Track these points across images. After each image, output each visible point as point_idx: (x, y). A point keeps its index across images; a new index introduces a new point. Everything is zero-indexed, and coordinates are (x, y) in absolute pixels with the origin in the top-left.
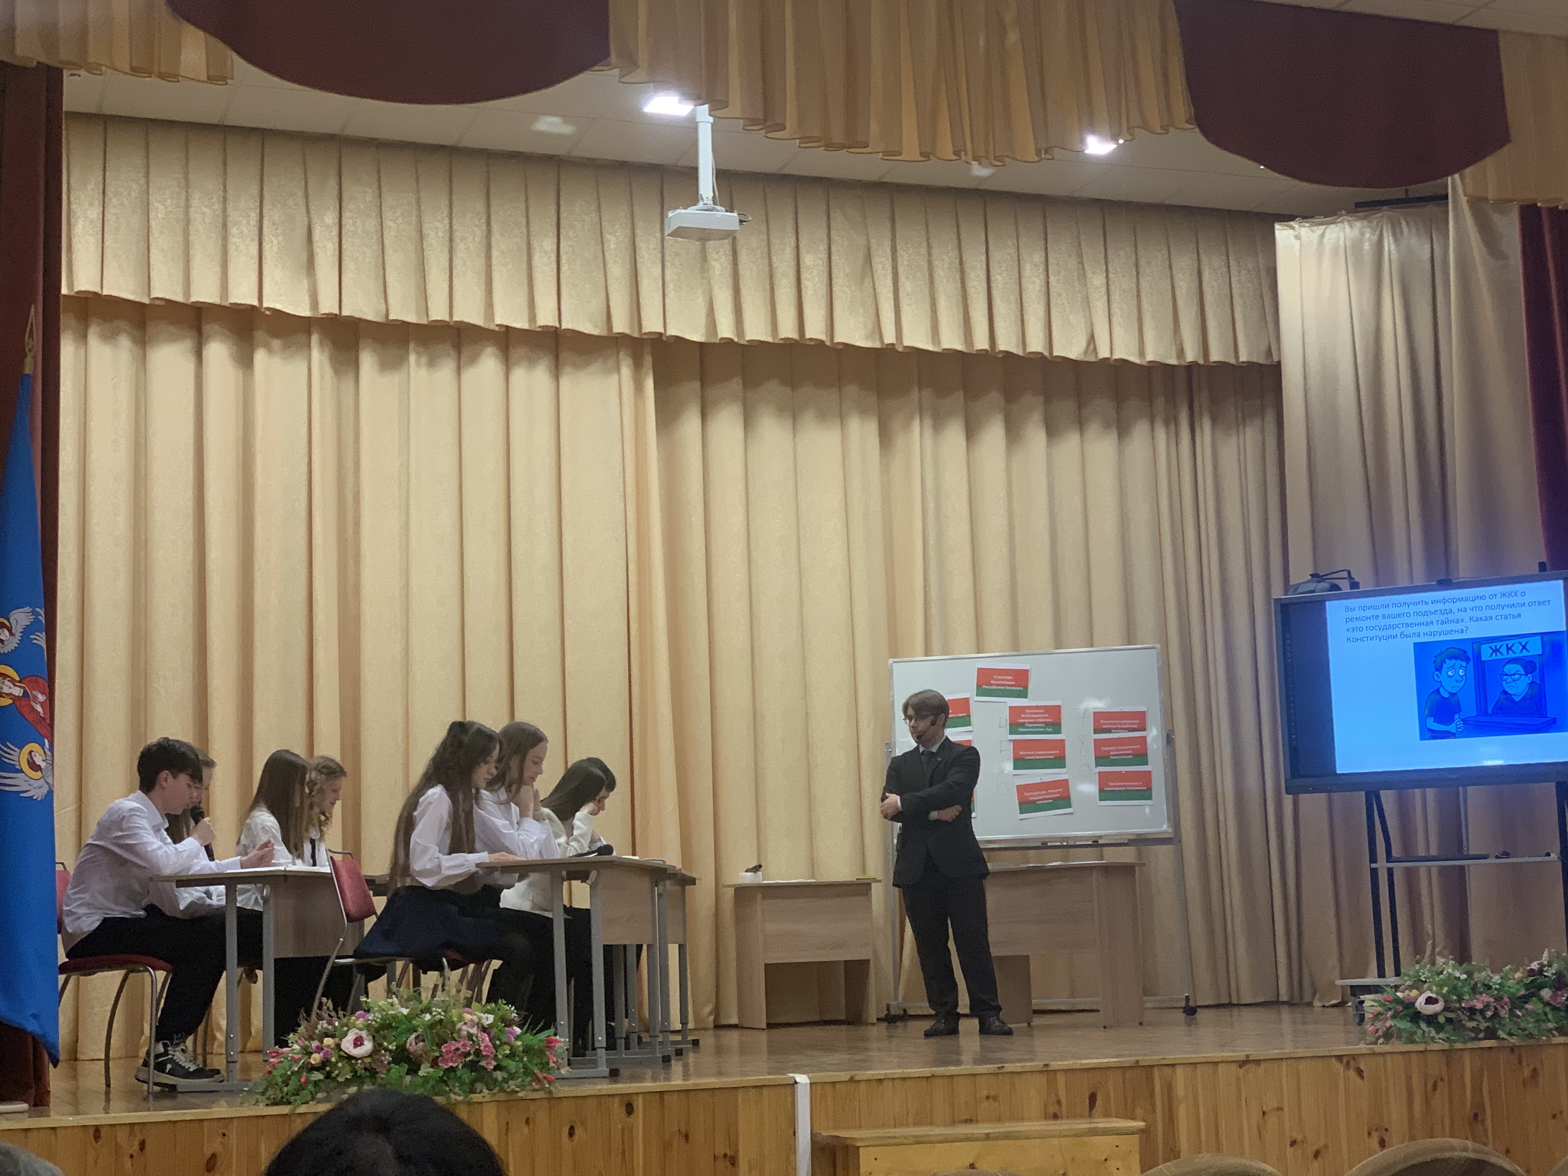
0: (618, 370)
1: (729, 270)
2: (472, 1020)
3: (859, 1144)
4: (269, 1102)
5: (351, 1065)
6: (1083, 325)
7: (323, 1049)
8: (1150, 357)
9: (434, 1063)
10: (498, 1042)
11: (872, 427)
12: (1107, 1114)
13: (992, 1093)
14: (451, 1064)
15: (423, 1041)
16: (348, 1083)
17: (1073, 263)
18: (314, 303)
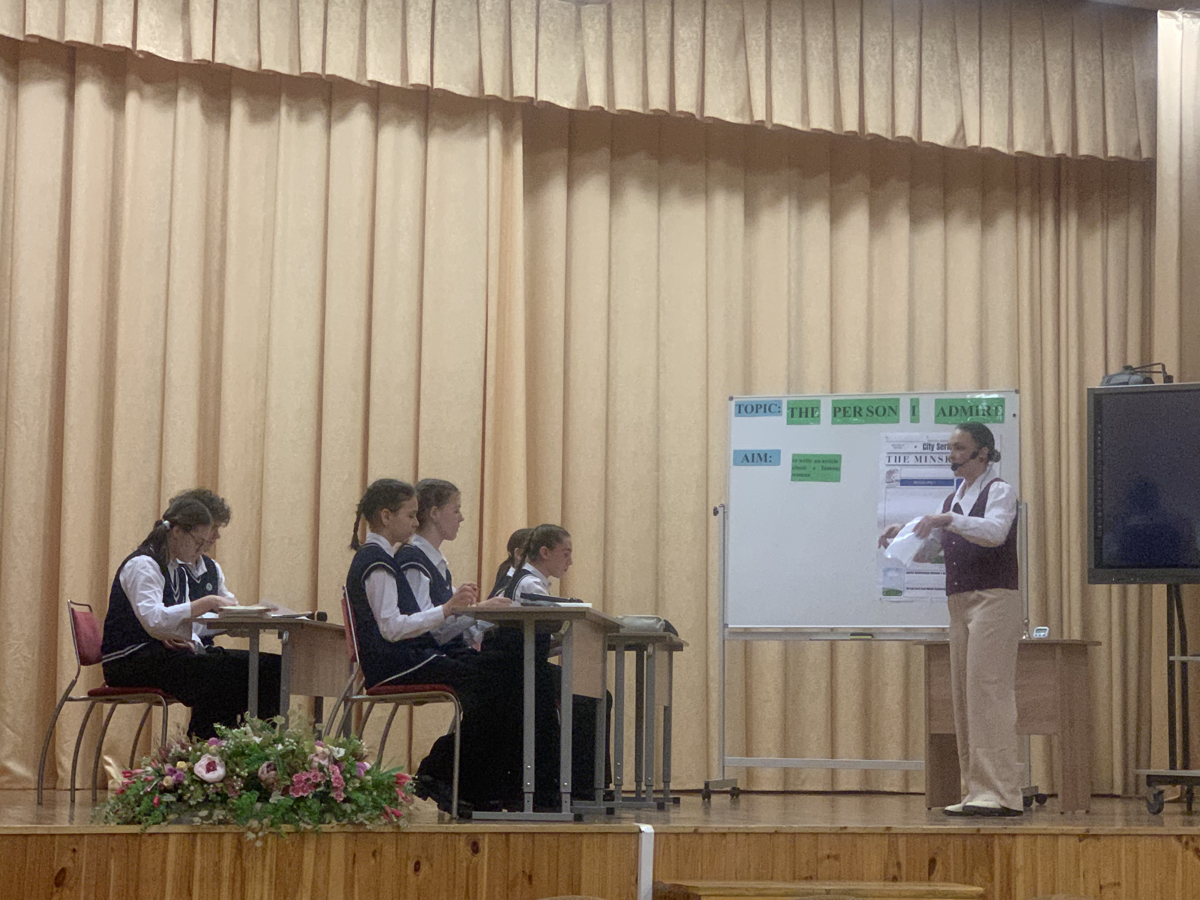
0: (487, 133)
1: (602, 40)
2: (323, 752)
3: (700, 893)
4: (119, 821)
5: (203, 789)
6: (953, 112)
7: (175, 772)
8: (1019, 147)
9: (285, 792)
10: (348, 776)
11: (737, 203)
12: (946, 879)
13: (834, 853)
14: (301, 794)
15: (275, 769)
16: (199, 806)
17: (946, 49)
18: (188, 49)
